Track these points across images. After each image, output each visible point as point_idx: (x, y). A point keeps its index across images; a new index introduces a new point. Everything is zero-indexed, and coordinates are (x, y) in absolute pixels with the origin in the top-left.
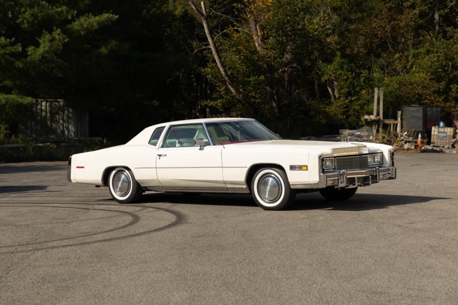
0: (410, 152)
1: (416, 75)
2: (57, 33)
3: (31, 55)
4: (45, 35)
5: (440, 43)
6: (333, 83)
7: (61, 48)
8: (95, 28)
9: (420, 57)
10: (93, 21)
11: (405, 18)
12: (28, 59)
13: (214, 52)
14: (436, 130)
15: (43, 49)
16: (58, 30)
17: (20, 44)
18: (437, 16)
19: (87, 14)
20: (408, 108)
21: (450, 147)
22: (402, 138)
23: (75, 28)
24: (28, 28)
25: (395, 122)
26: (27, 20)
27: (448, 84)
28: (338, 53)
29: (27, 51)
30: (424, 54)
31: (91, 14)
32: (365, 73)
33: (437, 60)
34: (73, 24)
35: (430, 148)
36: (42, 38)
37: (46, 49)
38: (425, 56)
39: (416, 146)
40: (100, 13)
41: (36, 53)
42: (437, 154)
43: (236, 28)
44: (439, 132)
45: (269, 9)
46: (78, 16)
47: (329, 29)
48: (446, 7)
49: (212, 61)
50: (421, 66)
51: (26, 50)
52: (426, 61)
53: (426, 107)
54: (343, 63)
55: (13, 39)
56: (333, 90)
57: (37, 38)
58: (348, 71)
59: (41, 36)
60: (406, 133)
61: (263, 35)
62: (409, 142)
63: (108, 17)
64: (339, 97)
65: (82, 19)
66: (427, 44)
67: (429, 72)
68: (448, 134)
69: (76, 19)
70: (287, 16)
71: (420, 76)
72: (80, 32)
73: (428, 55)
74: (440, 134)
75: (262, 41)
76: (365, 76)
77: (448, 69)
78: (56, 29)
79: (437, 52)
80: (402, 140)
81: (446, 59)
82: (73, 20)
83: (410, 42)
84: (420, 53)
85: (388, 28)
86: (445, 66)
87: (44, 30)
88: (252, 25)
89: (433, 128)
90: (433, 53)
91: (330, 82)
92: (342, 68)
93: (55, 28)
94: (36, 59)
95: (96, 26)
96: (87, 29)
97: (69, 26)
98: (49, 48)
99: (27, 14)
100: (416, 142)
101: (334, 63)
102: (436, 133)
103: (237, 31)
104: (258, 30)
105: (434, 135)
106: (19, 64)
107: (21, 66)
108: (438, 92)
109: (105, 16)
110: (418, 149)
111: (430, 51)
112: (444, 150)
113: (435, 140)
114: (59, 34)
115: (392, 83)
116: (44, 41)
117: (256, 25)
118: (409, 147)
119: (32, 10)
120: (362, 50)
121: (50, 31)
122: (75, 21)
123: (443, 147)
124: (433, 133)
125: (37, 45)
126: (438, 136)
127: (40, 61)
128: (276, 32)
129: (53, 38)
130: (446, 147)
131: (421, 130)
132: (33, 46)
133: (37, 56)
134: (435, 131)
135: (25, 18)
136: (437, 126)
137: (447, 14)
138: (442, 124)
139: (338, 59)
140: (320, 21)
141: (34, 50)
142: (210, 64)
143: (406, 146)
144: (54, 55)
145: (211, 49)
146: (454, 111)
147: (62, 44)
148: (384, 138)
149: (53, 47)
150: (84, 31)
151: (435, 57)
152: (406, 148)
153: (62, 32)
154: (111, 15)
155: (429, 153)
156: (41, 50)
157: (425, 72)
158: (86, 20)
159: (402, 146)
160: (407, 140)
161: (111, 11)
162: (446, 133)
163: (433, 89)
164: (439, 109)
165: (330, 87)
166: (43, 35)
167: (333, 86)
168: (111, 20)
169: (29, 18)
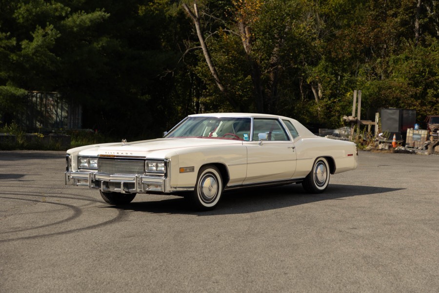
0: (383, 152)
1: (395, 79)
2: (50, 28)
3: (24, 49)
4: (38, 30)
5: (419, 50)
6: (317, 85)
7: (54, 43)
8: (87, 25)
9: (399, 63)
10: (86, 18)
11: (387, 26)
12: (22, 52)
13: (205, 52)
14: (411, 132)
15: (36, 43)
16: (51, 25)
17: (15, 38)
18: (417, 25)
19: (79, 11)
20: (386, 110)
21: (424, 148)
22: (377, 139)
23: (68, 24)
24: (23, 23)
25: (373, 123)
26: (22, 15)
27: (425, 89)
28: (323, 57)
29: (21, 45)
30: (403, 60)
31: (83, 11)
32: (347, 76)
33: (415, 66)
34: (67, 20)
35: (403, 149)
36: (35, 32)
37: (40, 43)
38: (404, 62)
39: (390, 147)
40: (93, 11)
41: (29, 47)
42: (409, 155)
43: (225, 30)
44: (413, 134)
45: (257, 13)
46: (71, 13)
47: (315, 33)
48: (426, 16)
49: (202, 61)
50: (400, 71)
51: (20, 43)
52: (405, 66)
53: (403, 110)
54: (327, 66)
55: (9, 34)
56: (317, 92)
57: (31, 33)
58: (332, 74)
59: (35, 30)
60: (382, 134)
61: (251, 38)
62: (383, 142)
63: (100, 15)
64: (323, 98)
65: (75, 16)
66: (407, 50)
67: (407, 77)
68: (422, 136)
69: (69, 16)
70: (274, 20)
71: (398, 81)
72: (73, 28)
73: (407, 61)
74: (415, 136)
75: (249, 43)
76: (347, 79)
77: (425, 74)
78: (50, 25)
79: (415, 59)
80: (377, 141)
81: (423, 66)
82: (67, 16)
83: (391, 49)
84: (399, 59)
85: (372, 34)
86: (422, 72)
87: (38, 26)
88: (241, 27)
89: (408, 130)
90: (411, 59)
91: (315, 84)
92: (326, 71)
93: (48, 23)
94: (29, 52)
95: (88, 23)
96: (80, 25)
97: (62, 22)
98: (43, 42)
99: (22, 9)
100: (391, 143)
101: (319, 66)
102: (411, 135)
103: (228, 33)
104: (247, 32)
105: (409, 137)
106: (14, 57)
107: (15, 58)
108: (415, 96)
109: (98, 14)
110: (392, 149)
111: (409, 57)
112: (416, 152)
113: (410, 142)
114: (52, 30)
115: (372, 87)
116: (37, 36)
117: (244, 28)
118: (383, 147)
119: (27, 5)
120: (346, 54)
121: (44, 27)
122: (68, 18)
123: (417, 148)
124: (408, 134)
125: (31, 39)
126: (413, 138)
127: (33, 54)
128: (263, 35)
129: (46, 33)
130: (420, 148)
131: (397, 131)
132: (27, 40)
133: (30, 50)
134: (409, 133)
135: (20, 14)
136: (412, 128)
137: (426, 23)
138: (416, 126)
139: (323, 62)
140: (307, 25)
141: (28, 44)
142: (201, 63)
143: (381, 146)
144: (47, 49)
145: (201, 48)
146: (429, 115)
147: (54, 39)
148: (360, 138)
149: (46, 42)
150: (76, 27)
151: (413, 63)
152: (380, 148)
153: (54, 27)
154: (103, 13)
155: (402, 154)
156: (34, 44)
157: (404, 77)
158: (78, 17)
159: (377, 146)
160: (381, 140)
161: (103, 9)
162: (420, 135)
163: (411, 93)
164: (415, 112)
165: (314, 88)
166: (37, 30)
167: (318, 87)
168: (102, 18)
169: (24, 13)
